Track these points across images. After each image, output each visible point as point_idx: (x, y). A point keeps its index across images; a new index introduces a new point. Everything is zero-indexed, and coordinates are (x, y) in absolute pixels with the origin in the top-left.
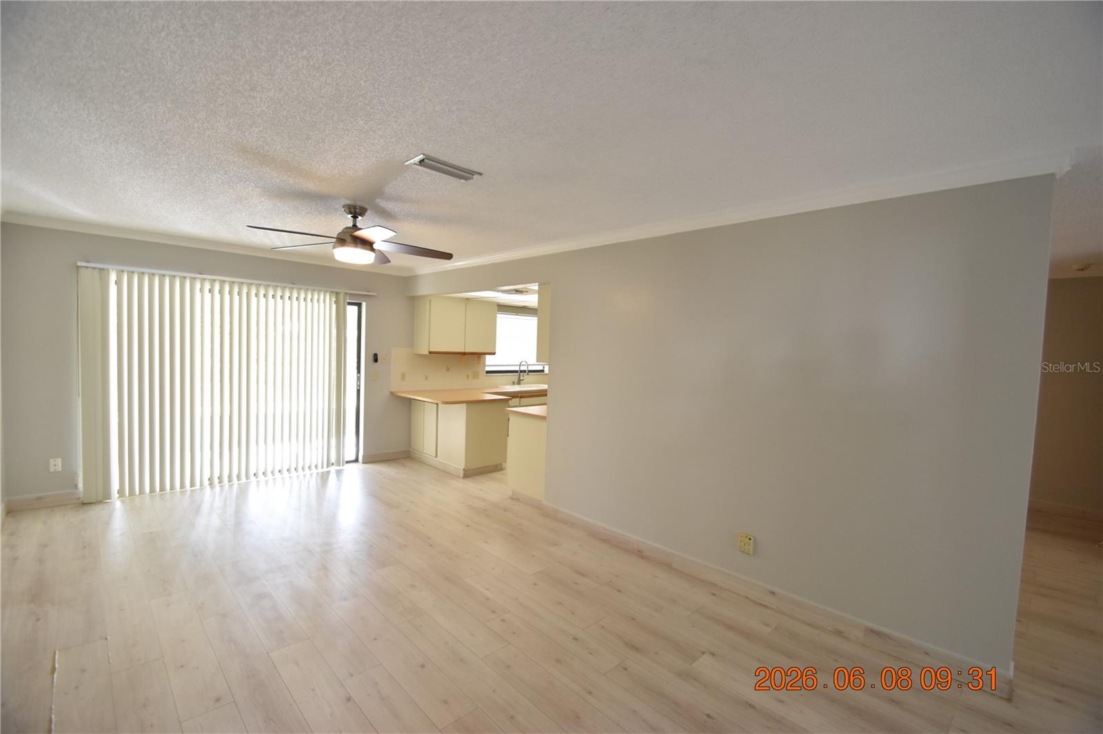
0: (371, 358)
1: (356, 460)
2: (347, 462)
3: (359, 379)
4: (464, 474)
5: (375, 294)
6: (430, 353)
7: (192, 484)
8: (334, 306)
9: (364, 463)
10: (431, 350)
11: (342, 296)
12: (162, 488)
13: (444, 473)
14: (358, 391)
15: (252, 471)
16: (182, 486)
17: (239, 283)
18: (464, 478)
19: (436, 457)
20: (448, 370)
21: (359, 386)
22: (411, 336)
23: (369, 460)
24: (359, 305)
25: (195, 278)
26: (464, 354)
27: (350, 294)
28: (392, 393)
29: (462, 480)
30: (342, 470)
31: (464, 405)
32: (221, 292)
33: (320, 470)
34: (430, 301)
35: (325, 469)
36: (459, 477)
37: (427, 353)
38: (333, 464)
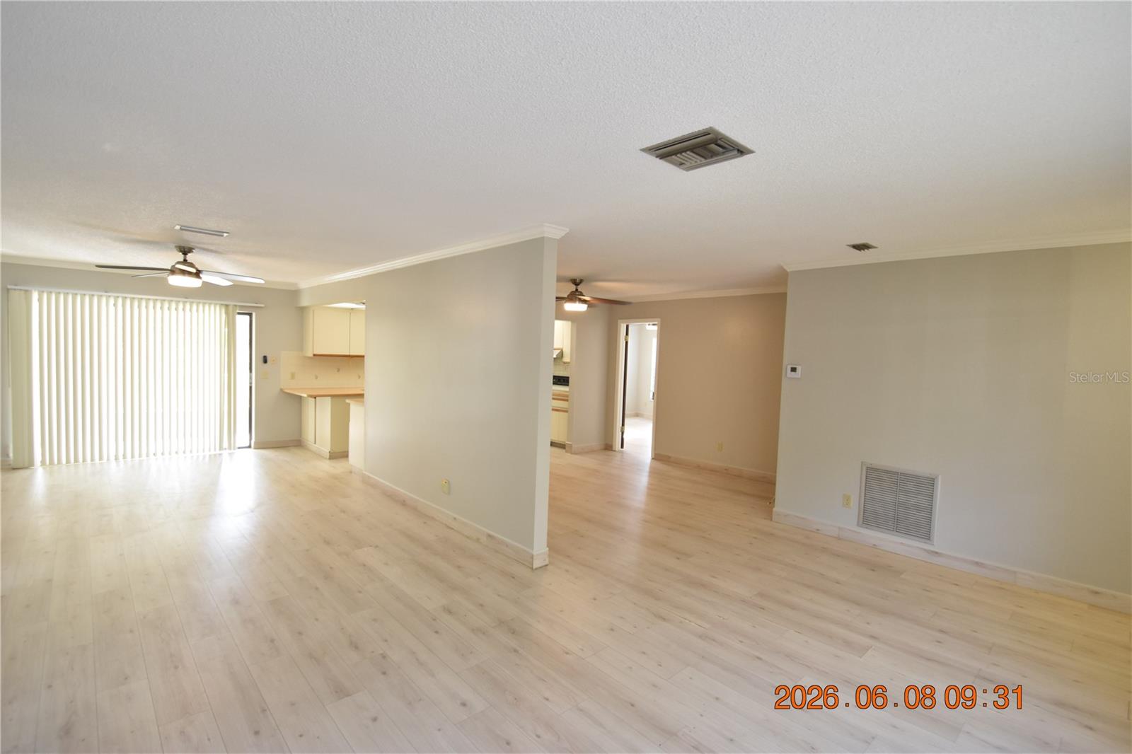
0: (261, 360)
1: (250, 447)
2: (239, 448)
3: (251, 378)
4: (330, 456)
5: (262, 305)
6: (314, 355)
7: (101, 458)
8: (224, 316)
9: (255, 448)
10: (315, 353)
11: (231, 309)
12: (76, 460)
13: (319, 456)
14: (251, 388)
15: (152, 451)
16: (92, 459)
17: (139, 299)
18: (330, 459)
19: (315, 443)
20: (338, 370)
21: (251, 383)
22: (301, 342)
23: (261, 445)
24: (250, 315)
25: (101, 296)
26: (349, 356)
27: (240, 306)
28: (281, 390)
29: (328, 462)
30: (233, 453)
31: (329, 398)
32: (124, 306)
33: (213, 452)
34: (313, 311)
35: (218, 452)
36: (326, 458)
37: (312, 355)
38: (226, 449)
